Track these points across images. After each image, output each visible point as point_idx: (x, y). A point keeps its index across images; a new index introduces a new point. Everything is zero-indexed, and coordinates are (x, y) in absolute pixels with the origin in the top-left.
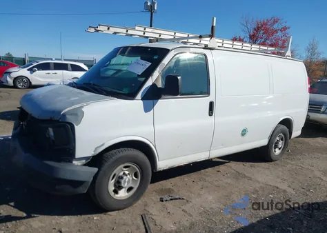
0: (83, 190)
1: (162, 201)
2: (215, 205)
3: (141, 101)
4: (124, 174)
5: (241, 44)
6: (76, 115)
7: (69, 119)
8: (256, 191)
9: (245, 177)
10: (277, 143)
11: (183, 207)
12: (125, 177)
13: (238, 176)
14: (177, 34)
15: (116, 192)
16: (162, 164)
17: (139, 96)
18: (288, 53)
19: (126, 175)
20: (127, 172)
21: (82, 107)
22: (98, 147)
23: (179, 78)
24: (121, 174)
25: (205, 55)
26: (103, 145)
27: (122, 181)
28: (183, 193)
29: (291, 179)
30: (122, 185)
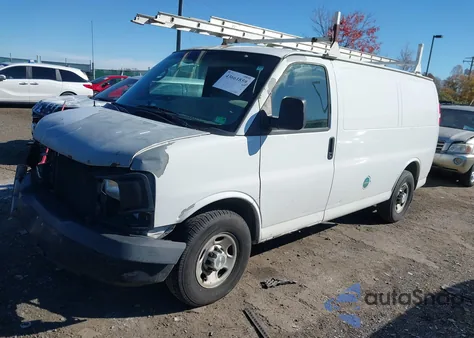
0: (161, 277)
1: (265, 287)
2: (341, 290)
3: (245, 138)
4: (216, 249)
5: (348, 52)
6: (157, 159)
7: (147, 166)
8: (387, 268)
9: (366, 246)
10: (400, 196)
11: (299, 296)
12: (218, 254)
13: (356, 245)
14: (267, 33)
15: (204, 277)
16: (266, 233)
17: (242, 130)
18: (419, 68)
19: (220, 252)
20: (219, 247)
21: (164, 147)
22: (185, 210)
23: (303, 102)
24: (212, 249)
25: (324, 68)
26: (192, 206)
27: (215, 260)
28: (289, 274)
29: (427, 248)
30: (215, 266)
